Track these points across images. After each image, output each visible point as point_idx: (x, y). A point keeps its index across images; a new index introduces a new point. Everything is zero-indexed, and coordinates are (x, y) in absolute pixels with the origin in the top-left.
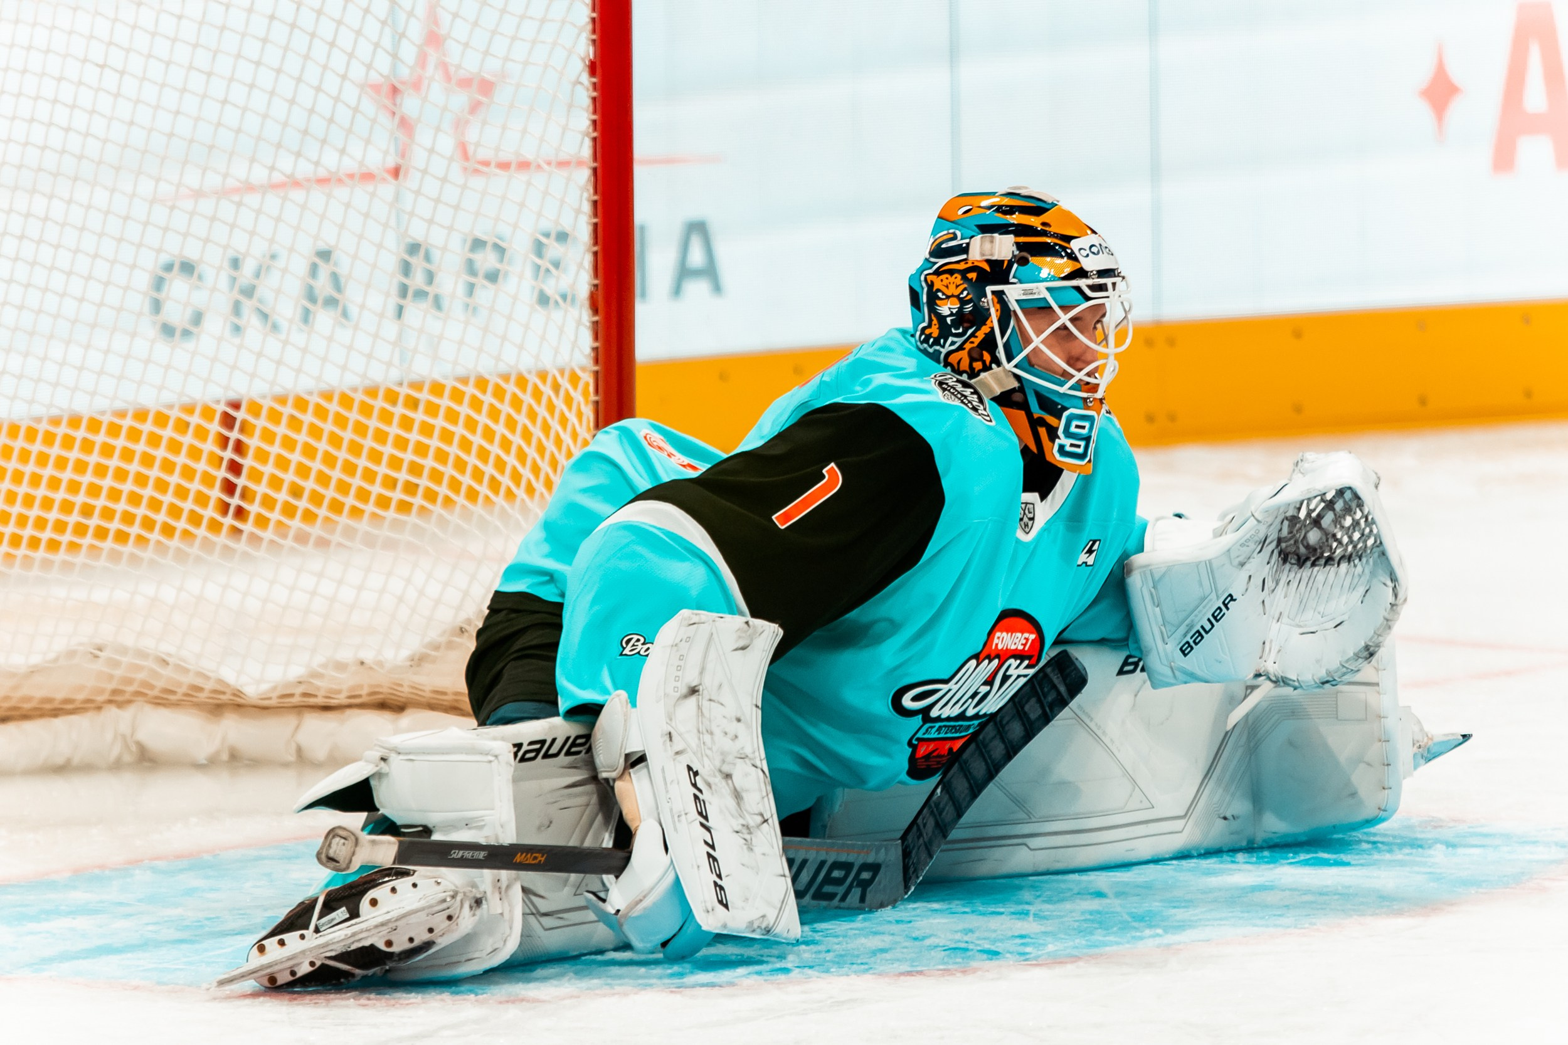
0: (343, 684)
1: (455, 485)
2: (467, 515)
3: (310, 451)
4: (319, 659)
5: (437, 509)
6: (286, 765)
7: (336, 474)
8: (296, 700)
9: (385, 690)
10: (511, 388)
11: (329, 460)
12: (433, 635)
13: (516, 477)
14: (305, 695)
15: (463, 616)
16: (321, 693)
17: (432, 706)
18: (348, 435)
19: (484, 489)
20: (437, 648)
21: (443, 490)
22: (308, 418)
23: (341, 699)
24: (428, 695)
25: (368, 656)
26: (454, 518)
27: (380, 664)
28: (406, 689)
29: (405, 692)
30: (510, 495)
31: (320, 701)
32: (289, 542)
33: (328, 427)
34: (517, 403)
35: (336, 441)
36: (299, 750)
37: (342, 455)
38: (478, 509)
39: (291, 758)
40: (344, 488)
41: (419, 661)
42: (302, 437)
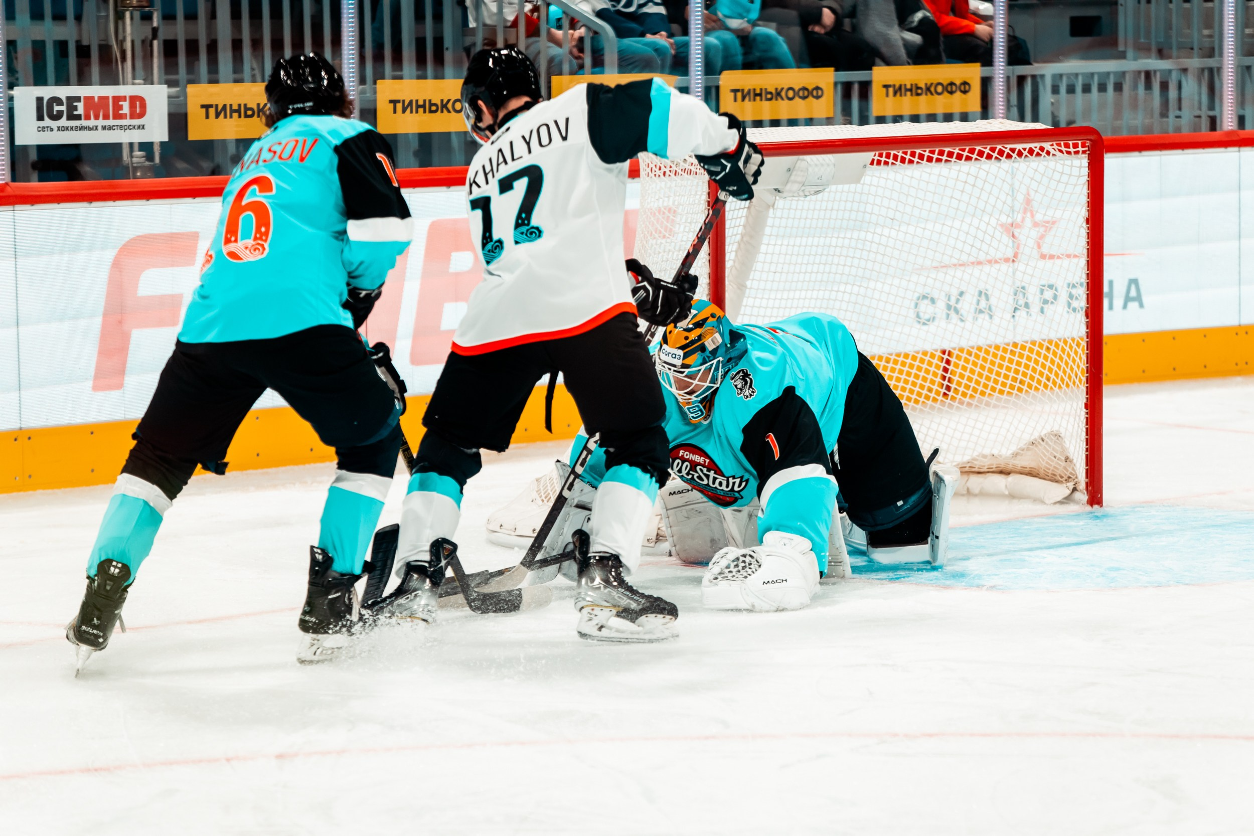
0: (985, 464)
1: (1039, 382)
2: (1043, 394)
3: (972, 372)
4: (976, 454)
5: (1032, 392)
6: (963, 495)
7: (983, 381)
8: (967, 469)
9: (1002, 466)
10: (1061, 344)
11: (980, 375)
12: (1022, 445)
13: (1062, 380)
14: (970, 467)
15: (1033, 438)
16: (977, 467)
17: (1021, 473)
18: (988, 365)
19: (1050, 384)
20: (1023, 450)
21: (1035, 384)
22: (982, 354)
23: (985, 469)
24: (1019, 468)
25: (995, 452)
26: (1038, 395)
27: (1000, 456)
28: (1011, 466)
29: (1010, 467)
30: (1060, 387)
31: (976, 470)
32: (983, 406)
33: (980, 362)
34: (1063, 350)
35: (983, 368)
36: (968, 489)
37: (985, 373)
38: (1048, 392)
39: (965, 492)
40: (996, 382)
41: (1015, 455)
42: (970, 366)
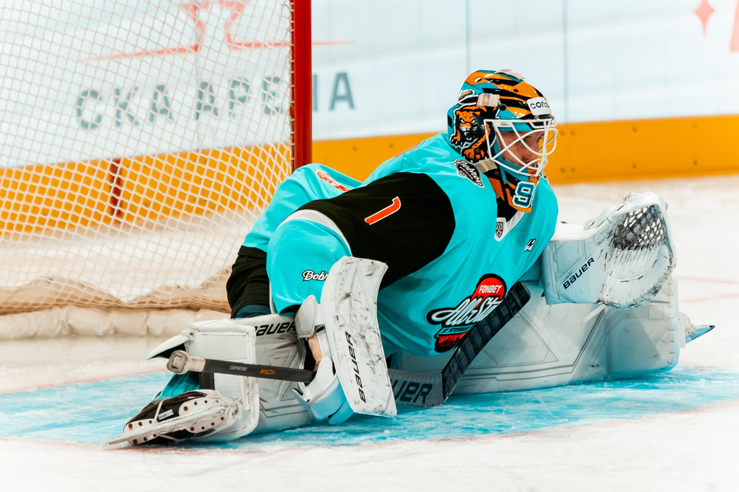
0: (169, 297)
1: (224, 201)
3: (153, 184)
4: (158, 285)
6: (141, 336)
7: (166, 195)
8: (147, 305)
9: (190, 300)
10: (251, 154)
11: (163, 188)
12: (213, 274)
14: (151, 302)
16: (158, 302)
17: (212, 308)
18: (172, 176)
20: (215, 280)
21: (218, 203)
23: (168, 304)
24: (211, 303)
25: (182, 283)
27: (187, 287)
28: (200, 300)
29: (200, 301)
30: (251, 205)
31: (158, 305)
33: (162, 172)
34: (254, 161)
35: (166, 179)
36: (148, 329)
37: (169, 186)
39: (144, 333)
41: (206, 286)
42: (150, 177)
